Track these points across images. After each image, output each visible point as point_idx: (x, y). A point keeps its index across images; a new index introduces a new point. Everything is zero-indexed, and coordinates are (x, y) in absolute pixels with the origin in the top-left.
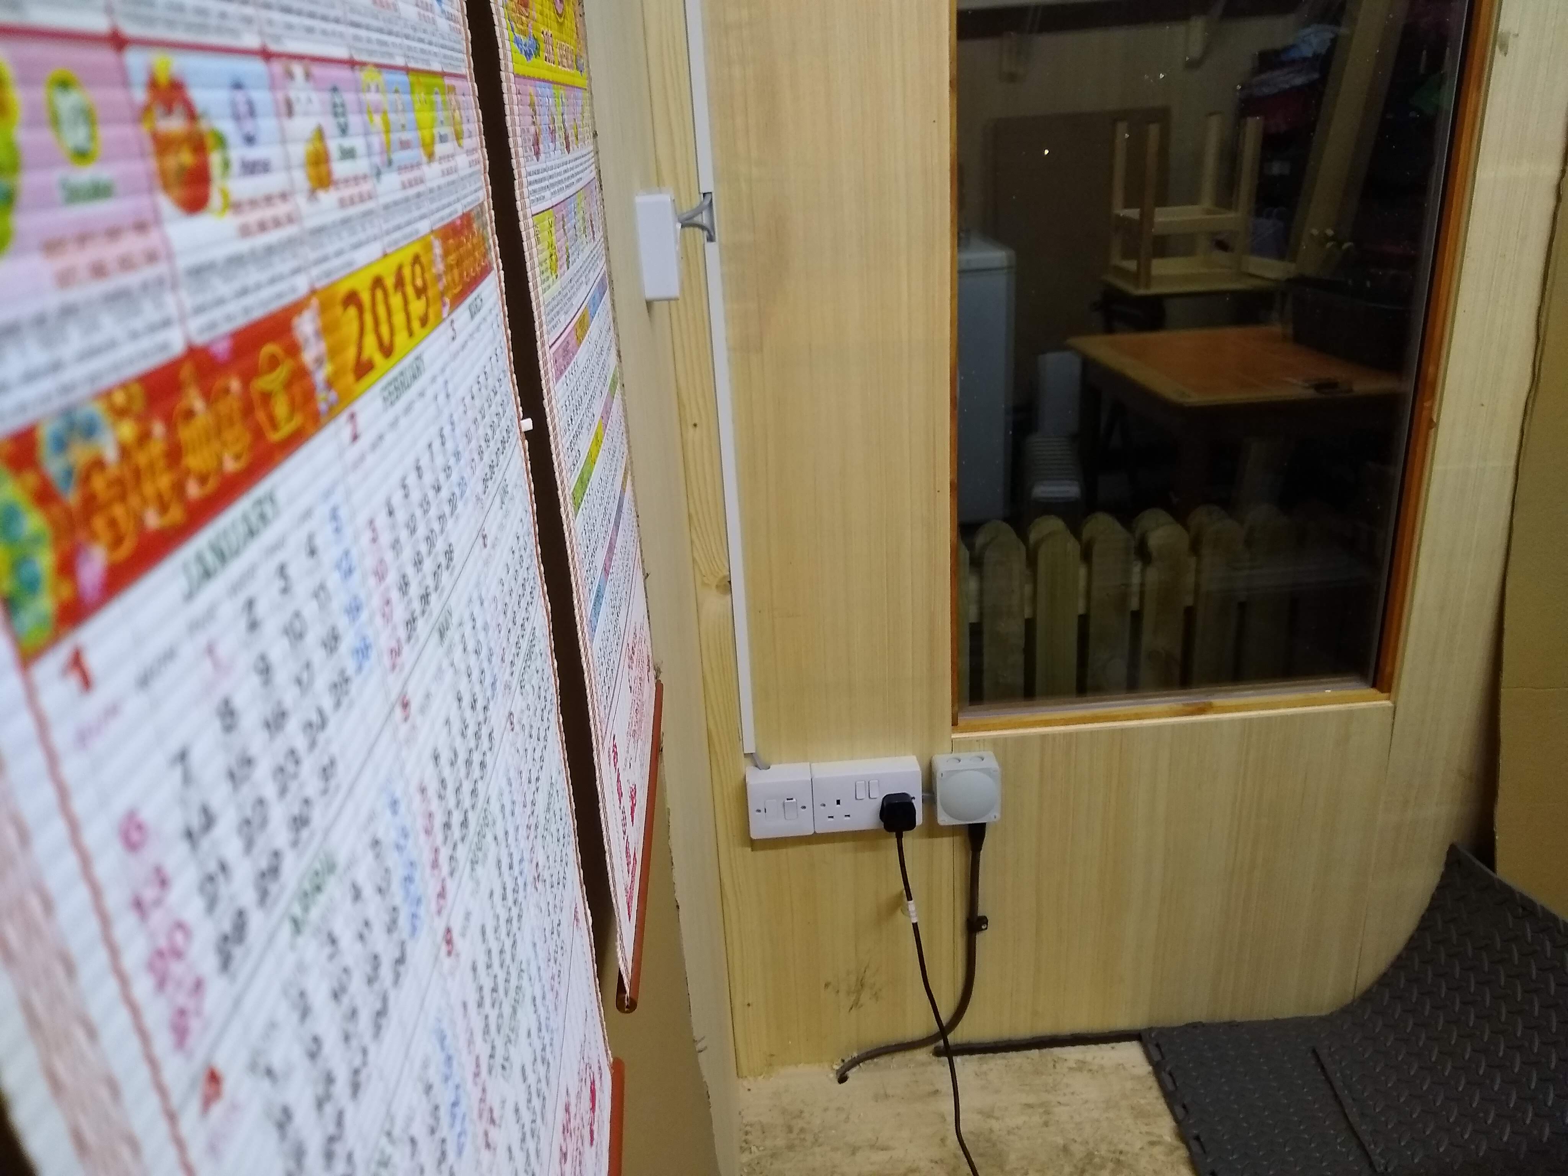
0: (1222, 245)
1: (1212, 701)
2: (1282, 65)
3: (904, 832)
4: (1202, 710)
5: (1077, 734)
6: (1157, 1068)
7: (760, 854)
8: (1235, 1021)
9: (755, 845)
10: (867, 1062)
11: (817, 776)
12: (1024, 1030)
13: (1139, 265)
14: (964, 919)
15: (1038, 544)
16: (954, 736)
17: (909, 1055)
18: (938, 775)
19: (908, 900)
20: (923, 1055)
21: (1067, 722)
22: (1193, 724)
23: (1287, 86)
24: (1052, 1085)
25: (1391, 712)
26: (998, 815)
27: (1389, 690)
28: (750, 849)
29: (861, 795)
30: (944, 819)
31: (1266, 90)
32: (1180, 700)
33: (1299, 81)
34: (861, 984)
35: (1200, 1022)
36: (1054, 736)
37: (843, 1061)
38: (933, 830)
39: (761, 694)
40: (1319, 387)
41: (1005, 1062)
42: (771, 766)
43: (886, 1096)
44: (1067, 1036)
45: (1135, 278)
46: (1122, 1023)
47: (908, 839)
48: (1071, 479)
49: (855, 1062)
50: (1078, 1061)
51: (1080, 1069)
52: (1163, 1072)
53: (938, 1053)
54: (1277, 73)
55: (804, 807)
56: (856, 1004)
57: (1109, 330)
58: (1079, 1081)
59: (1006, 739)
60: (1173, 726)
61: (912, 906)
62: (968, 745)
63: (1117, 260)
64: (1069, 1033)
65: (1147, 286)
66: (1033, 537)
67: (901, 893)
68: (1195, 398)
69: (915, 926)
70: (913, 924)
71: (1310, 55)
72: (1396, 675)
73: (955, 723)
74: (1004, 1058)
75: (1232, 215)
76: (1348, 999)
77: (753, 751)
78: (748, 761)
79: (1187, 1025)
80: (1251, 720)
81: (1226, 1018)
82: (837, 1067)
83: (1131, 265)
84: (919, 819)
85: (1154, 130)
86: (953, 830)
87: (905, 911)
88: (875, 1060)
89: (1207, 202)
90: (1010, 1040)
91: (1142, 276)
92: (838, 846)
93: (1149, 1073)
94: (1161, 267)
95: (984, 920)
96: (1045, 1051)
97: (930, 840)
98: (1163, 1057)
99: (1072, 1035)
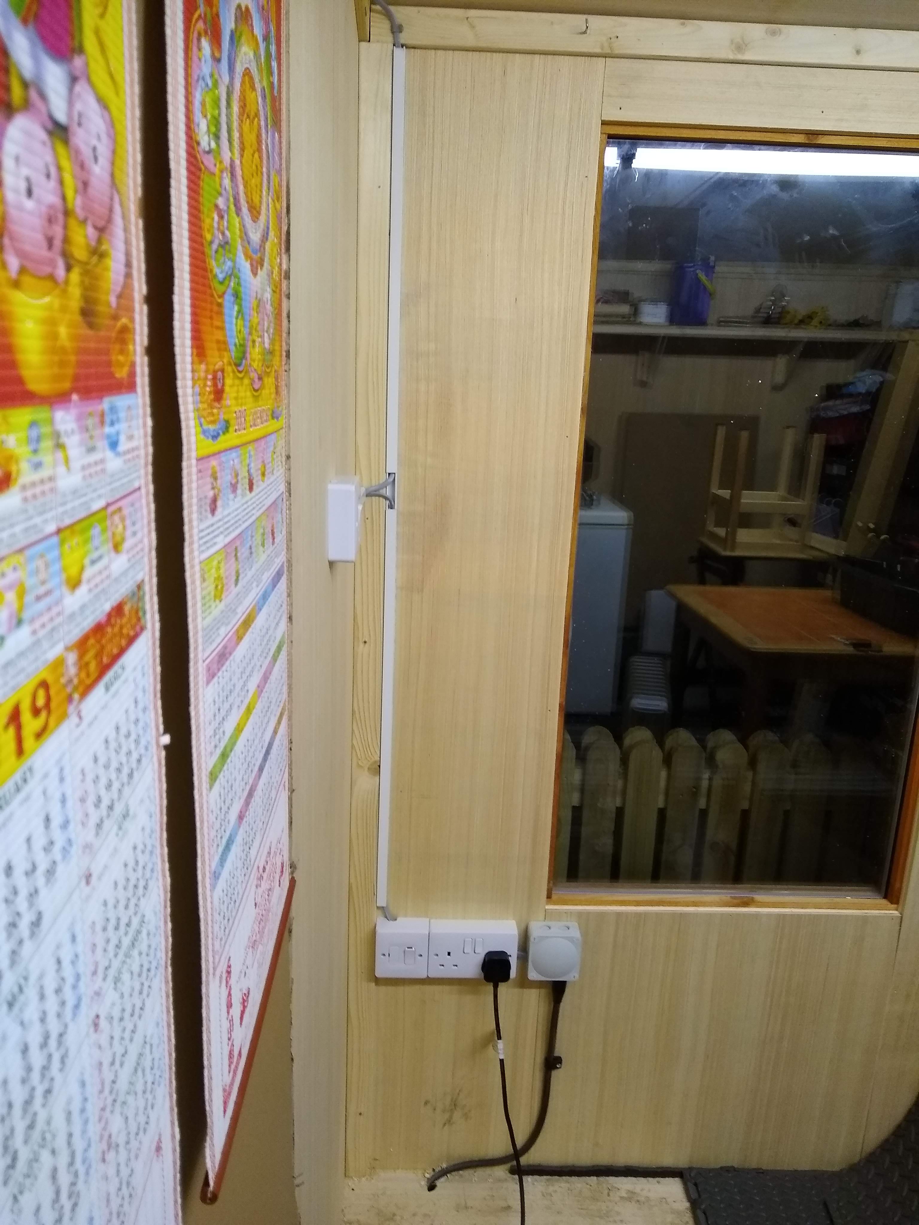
0: (792, 522)
1: (754, 896)
2: (842, 396)
3: (500, 983)
4: (746, 904)
5: (646, 914)
6: (694, 1204)
7: (383, 989)
8: (761, 1169)
9: (378, 981)
10: (453, 1173)
11: (434, 931)
12: (585, 1159)
13: (727, 534)
14: (543, 1057)
15: (631, 747)
16: (547, 907)
17: (488, 1171)
18: (532, 939)
19: (498, 1039)
20: (501, 1171)
21: (638, 903)
22: (738, 915)
23: (845, 413)
24: (605, 1212)
25: (899, 921)
26: (577, 976)
27: (897, 903)
28: (374, 984)
29: (468, 949)
30: (533, 975)
31: (831, 414)
32: (730, 893)
33: (855, 409)
34: (455, 1104)
35: (733, 1167)
36: (627, 914)
37: (434, 1170)
38: (524, 982)
39: (396, 857)
40: (857, 645)
41: (567, 1185)
42: (399, 919)
43: (466, 1208)
44: (620, 1167)
45: (723, 541)
46: (668, 1160)
47: (503, 988)
48: (661, 696)
49: (444, 1173)
50: (629, 1191)
51: (629, 1199)
52: (698, 1210)
53: (512, 1172)
54: (838, 402)
55: (421, 955)
56: (449, 1122)
57: (702, 581)
58: (627, 1210)
59: (588, 913)
60: (722, 915)
61: (500, 1044)
62: (558, 916)
63: (711, 527)
64: (623, 1165)
65: (733, 549)
66: (628, 741)
67: (493, 1033)
68: (761, 646)
69: (502, 1061)
70: (500, 1060)
71: (864, 391)
72: (903, 891)
73: (549, 897)
74: (568, 1182)
75: (799, 503)
76: (856, 1159)
77: (385, 905)
78: (380, 912)
79: (722, 1168)
80: (784, 916)
81: (754, 1165)
82: (427, 1176)
83: (721, 532)
84: (513, 973)
85: (745, 435)
86: (540, 984)
87: (495, 1047)
88: (461, 1172)
89: (782, 491)
90: (573, 1166)
91: (729, 541)
92: (447, 988)
93: (687, 1209)
94: (744, 535)
95: (559, 1060)
96: (602, 1179)
97: (521, 990)
98: (700, 1196)
99: (625, 1167)
